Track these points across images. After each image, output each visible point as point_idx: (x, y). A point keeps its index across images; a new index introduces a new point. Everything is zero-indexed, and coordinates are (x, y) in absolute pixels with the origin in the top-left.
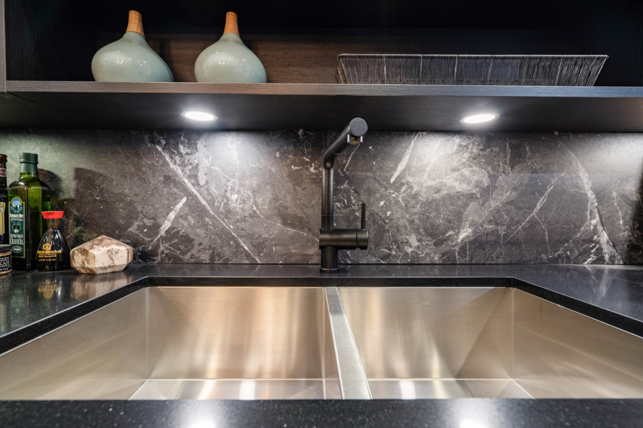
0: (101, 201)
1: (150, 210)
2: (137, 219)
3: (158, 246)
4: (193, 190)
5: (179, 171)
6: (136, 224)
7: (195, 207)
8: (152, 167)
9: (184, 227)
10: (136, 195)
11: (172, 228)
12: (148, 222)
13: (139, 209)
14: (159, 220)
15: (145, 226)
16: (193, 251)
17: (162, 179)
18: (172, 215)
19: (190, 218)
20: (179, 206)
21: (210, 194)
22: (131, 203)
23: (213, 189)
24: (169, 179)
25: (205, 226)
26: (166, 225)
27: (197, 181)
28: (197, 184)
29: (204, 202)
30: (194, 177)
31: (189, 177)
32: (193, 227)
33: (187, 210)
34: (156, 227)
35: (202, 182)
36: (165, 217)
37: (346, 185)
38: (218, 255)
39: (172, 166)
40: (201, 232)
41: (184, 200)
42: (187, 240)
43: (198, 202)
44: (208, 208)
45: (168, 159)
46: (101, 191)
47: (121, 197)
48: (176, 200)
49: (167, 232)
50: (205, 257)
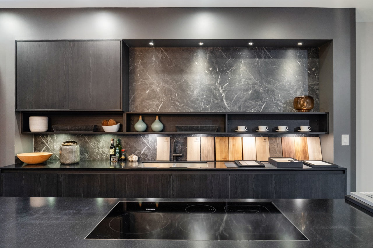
0: (129, 147)
1: (139, 149)
2: (136, 151)
3: (141, 156)
4: (148, 145)
5: (145, 141)
6: (136, 152)
7: (148, 148)
8: (140, 140)
9: (146, 152)
10: (136, 146)
11: (144, 153)
12: (139, 151)
13: (137, 149)
14: (141, 151)
15: (138, 152)
16: (148, 157)
17: (142, 143)
18: (144, 150)
19: (147, 151)
20: (145, 148)
21: (151, 146)
22: (135, 148)
23: (152, 145)
24: (143, 143)
25: (150, 152)
26: (143, 152)
27: (149, 143)
28: (149, 144)
29: (150, 147)
30: (148, 142)
31: (147, 142)
32: (148, 152)
33: (147, 149)
34: (141, 152)
35: (150, 143)
36: (142, 150)
37: (179, 144)
38: (153, 158)
39: (144, 140)
40: (150, 153)
41: (146, 147)
42: (147, 155)
43: (149, 147)
44: (151, 149)
45: (143, 139)
46: (129, 146)
47: (133, 146)
48: (145, 147)
49: (143, 153)
50: (150, 159)
